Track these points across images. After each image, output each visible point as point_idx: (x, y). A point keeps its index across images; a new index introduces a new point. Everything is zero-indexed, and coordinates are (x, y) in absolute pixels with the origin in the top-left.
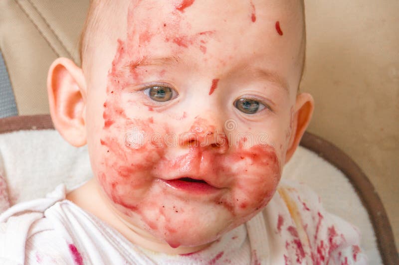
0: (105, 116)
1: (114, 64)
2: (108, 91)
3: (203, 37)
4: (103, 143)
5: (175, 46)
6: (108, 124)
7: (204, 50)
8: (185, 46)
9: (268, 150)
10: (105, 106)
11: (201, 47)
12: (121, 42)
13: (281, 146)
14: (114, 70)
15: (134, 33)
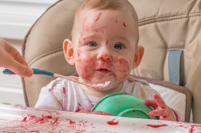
0: (78, 53)
1: (80, 39)
2: (78, 46)
3: (102, 29)
4: (78, 61)
5: (95, 32)
6: (79, 55)
7: (103, 32)
8: (98, 32)
9: (124, 60)
10: (78, 51)
11: (102, 31)
12: (81, 33)
13: (129, 59)
14: (80, 41)
15: (84, 29)
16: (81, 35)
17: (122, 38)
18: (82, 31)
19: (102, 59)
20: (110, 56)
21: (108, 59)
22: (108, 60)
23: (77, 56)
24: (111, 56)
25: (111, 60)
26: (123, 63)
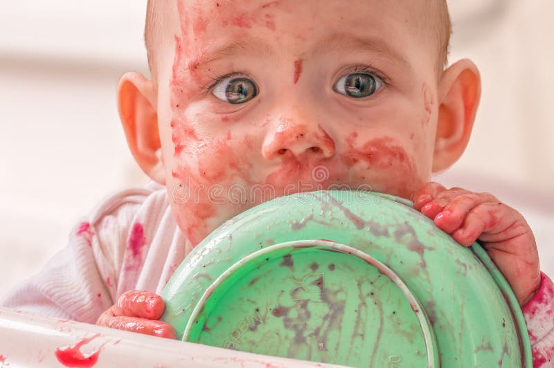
0: (174, 139)
1: (174, 69)
4: (174, 175)
7: (272, 26)
8: (248, 26)
9: (388, 145)
10: (172, 126)
11: (268, 23)
12: (177, 39)
13: (412, 136)
14: (174, 77)
15: (187, 23)
16: (179, 49)
17: (365, 44)
18: (179, 33)
19: (287, 153)
20: (321, 134)
21: (315, 149)
22: (316, 157)
23: (173, 151)
24: (327, 136)
25: (327, 152)
26: (385, 160)
